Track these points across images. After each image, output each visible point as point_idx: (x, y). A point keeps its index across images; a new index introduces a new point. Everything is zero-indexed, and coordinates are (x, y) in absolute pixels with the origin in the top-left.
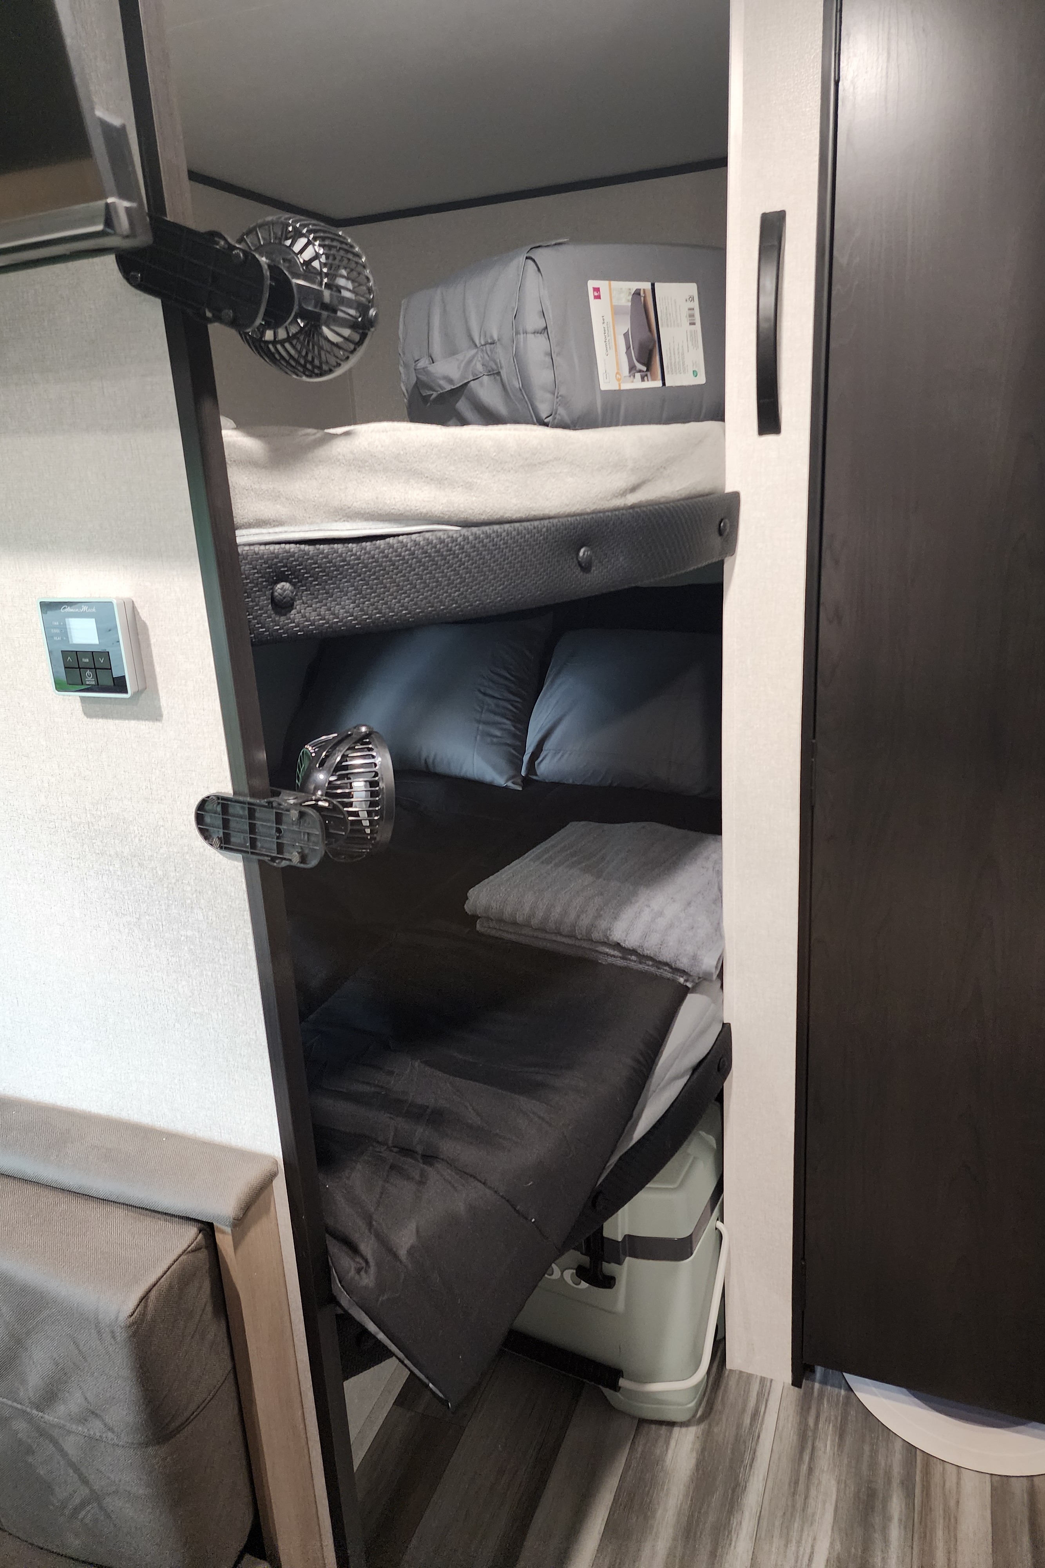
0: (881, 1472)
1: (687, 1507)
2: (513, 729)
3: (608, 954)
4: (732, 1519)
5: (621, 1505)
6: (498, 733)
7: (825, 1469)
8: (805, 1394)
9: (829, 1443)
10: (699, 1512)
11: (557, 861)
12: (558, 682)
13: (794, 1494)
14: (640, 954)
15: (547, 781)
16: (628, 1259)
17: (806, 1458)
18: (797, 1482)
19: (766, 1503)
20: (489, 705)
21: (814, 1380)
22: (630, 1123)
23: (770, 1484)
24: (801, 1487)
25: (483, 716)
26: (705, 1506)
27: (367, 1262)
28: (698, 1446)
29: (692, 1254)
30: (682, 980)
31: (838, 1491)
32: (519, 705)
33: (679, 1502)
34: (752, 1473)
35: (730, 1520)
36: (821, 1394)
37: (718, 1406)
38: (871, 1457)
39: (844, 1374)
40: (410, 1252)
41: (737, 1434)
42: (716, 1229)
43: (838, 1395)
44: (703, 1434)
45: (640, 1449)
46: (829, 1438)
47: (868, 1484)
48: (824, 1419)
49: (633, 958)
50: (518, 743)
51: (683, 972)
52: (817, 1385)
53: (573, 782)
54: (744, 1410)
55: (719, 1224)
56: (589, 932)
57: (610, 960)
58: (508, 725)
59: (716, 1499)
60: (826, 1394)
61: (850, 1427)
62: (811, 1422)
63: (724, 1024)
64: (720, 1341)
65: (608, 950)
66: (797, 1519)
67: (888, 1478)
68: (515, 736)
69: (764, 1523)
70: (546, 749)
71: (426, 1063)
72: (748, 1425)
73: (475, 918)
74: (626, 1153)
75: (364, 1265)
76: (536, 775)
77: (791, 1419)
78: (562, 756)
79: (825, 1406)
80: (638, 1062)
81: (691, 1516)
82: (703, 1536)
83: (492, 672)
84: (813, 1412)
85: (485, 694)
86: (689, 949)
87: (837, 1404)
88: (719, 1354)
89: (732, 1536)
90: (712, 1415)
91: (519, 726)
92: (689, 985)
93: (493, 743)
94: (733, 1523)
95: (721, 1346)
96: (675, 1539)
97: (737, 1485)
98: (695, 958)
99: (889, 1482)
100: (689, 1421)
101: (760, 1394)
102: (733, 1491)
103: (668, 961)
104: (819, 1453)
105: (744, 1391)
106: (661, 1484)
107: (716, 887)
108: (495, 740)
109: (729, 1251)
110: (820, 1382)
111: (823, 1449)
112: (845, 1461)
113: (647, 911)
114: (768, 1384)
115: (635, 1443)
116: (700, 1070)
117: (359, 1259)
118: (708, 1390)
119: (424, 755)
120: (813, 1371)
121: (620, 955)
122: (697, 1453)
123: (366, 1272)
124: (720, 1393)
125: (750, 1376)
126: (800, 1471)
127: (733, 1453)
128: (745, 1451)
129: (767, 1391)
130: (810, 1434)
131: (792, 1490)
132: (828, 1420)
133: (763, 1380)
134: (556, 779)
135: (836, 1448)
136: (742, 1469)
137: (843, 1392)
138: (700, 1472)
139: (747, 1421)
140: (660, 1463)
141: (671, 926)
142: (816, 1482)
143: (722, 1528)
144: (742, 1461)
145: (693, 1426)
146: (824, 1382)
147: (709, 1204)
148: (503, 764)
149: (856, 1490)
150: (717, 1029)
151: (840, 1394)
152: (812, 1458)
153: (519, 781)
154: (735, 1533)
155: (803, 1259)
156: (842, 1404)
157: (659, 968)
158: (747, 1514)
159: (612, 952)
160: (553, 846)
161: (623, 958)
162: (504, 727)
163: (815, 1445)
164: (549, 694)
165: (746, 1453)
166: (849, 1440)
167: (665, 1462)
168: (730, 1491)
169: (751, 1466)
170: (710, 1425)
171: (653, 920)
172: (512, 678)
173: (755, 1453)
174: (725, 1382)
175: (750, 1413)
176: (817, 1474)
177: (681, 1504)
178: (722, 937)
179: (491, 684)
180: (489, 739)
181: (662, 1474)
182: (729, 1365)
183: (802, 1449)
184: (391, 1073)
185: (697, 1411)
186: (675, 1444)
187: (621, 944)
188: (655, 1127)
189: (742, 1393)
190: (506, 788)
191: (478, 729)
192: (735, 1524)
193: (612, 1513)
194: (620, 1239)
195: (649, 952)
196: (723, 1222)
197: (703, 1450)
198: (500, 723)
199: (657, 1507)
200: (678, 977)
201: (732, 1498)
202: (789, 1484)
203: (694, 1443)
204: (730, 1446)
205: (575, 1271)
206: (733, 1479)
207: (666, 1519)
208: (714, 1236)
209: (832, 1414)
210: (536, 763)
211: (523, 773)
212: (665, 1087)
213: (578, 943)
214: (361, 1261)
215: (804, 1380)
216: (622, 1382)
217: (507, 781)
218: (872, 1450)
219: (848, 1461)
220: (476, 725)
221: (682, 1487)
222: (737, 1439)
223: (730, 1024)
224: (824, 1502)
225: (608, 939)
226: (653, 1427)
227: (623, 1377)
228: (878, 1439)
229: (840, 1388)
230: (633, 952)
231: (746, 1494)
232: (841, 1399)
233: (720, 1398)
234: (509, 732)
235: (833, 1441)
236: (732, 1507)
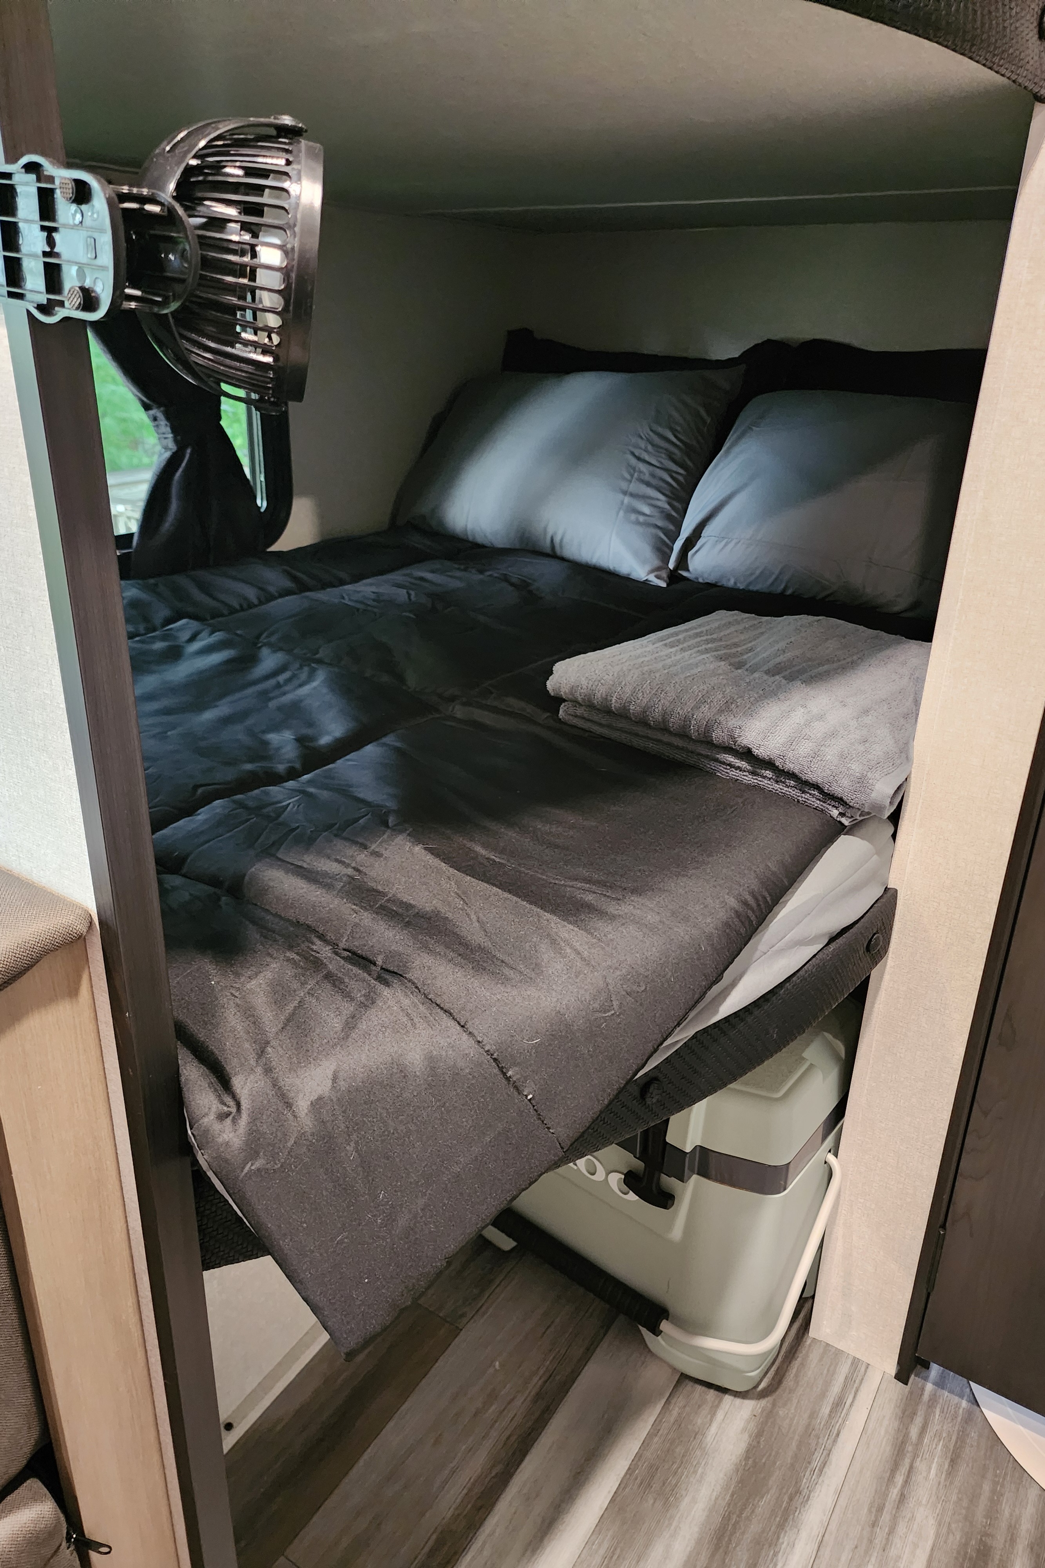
0: (1003, 1525)
1: (724, 1503)
2: (667, 507)
3: (731, 766)
4: (782, 1536)
5: (636, 1479)
6: (646, 510)
7: (924, 1502)
8: (911, 1393)
9: (934, 1466)
10: (739, 1516)
11: (685, 645)
12: (736, 449)
13: (874, 1525)
14: (777, 767)
15: (701, 580)
16: (695, 1177)
17: (900, 1479)
18: (880, 1509)
19: (833, 1527)
20: (640, 472)
21: (926, 1379)
22: (716, 989)
23: (842, 1502)
24: (886, 1517)
25: (632, 485)
26: (749, 1510)
27: (238, 1105)
28: (752, 1426)
29: (785, 1189)
30: (835, 813)
31: (937, 1535)
32: (680, 478)
33: (715, 1494)
34: (820, 1481)
35: (778, 1538)
36: (933, 1399)
37: (789, 1380)
38: (991, 1500)
39: (971, 1382)
40: (317, 1104)
41: (809, 1425)
42: (826, 1162)
43: (958, 1406)
44: (762, 1412)
45: (675, 1412)
46: (936, 1460)
47: (982, 1536)
48: (932, 1434)
49: (769, 774)
50: (671, 527)
51: (839, 801)
52: (929, 1387)
53: (735, 583)
54: (823, 1395)
55: (831, 1158)
56: (709, 728)
57: (734, 773)
58: (662, 501)
59: (764, 1504)
60: (941, 1401)
61: (968, 1452)
62: (914, 1432)
63: (886, 889)
64: (807, 1299)
65: (732, 760)
66: (873, 1559)
67: (1012, 1535)
68: (669, 517)
69: (826, 1552)
70: (706, 535)
71: (430, 851)
72: (826, 1415)
73: (559, 700)
74: (705, 1030)
75: (234, 1110)
76: (687, 570)
77: (886, 1422)
78: (725, 545)
79: (937, 1416)
80: (745, 903)
81: (726, 1518)
82: (738, 1548)
83: (652, 430)
84: (919, 1420)
85: (639, 459)
86: (856, 768)
87: (955, 1417)
88: (802, 1316)
89: (777, 1560)
90: (779, 1391)
91: (676, 504)
92: (845, 821)
93: (638, 523)
94: (783, 1543)
95: (807, 1306)
96: (699, 1542)
97: (798, 1492)
98: (862, 781)
99: (1012, 1540)
100: (747, 1392)
101: (849, 1380)
102: (791, 1499)
103: (820, 781)
104: (918, 1478)
105: (828, 1371)
106: (695, 1464)
107: (911, 699)
108: (641, 519)
109: (840, 1192)
110: (936, 1384)
111: (924, 1474)
112: (954, 1498)
113: (800, 712)
114: (863, 1369)
115: (670, 1402)
116: (840, 941)
117: (228, 1100)
118: (780, 1358)
119: (550, 532)
120: (926, 1366)
121: (749, 768)
122: (750, 1436)
123: (234, 1121)
124: (796, 1364)
125: (839, 1353)
126: (887, 1496)
127: (799, 1447)
128: (816, 1449)
129: (860, 1378)
130: (909, 1448)
131: (873, 1518)
132: (938, 1435)
133: (855, 1362)
134: (711, 579)
135: (943, 1476)
136: (808, 1473)
137: (964, 1404)
138: (750, 1462)
139: (826, 1410)
140: (699, 1437)
141: (833, 734)
142: (909, 1515)
143: (766, 1546)
144: (809, 1463)
145: (752, 1399)
146: (940, 1384)
147: (821, 1129)
148: (647, 551)
149: (963, 1540)
150: (874, 893)
151: (961, 1406)
152: (906, 1482)
153: (664, 574)
154: (782, 1556)
155: (943, 1226)
156: (962, 1419)
157: (804, 792)
158: (804, 1534)
159: (738, 763)
160: (686, 631)
161: (753, 773)
162: (659, 504)
163: (915, 1465)
164: (722, 465)
165: (816, 1453)
166: (963, 1469)
167: (706, 1437)
168: (786, 1498)
169: (821, 1471)
170: (774, 1405)
171: (808, 724)
172: (678, 443)
173: (829, 1454)
174: (804, 1352)
175: (832, 1399)
176: (911, 1505)
177: (717, 1499)
178: (908, 759)
179: (650, 448)
180: (633, 517)
181: (698, 1453)
182: (813, 1332)
183: (895, 1467)
184: (377, 854)
185: (761, 1381)
186: (722, 1417)
187: (754, 750)
188: (757, 1004)
189: (825, 1372)
190: (646, 583)
191: (622, 503)
192: (785, 1543)
193: (622, 1486)
194: (688, 1149)
195: (792, 766)
196: (837, 1157)
197: (759, 1434)
198: (652, 498)
199: (684, 1493)
200: (830, 807)
201: (787, 1509)
202: (870, 1511)
203: (748, 1422)
204: (797, 1437)
205: (623, 1177)
206: (794, 1483)
207: (693, 1513)
208: (822, 1171)
209: (945, 1428)
210: (690, 554)
211: (671, 565)
212: (782, 951)
213: (691, 747)
214: (232, 1103)
215: (913, 1376)
216: (665, 1326)
217: (648, 574)
218: (993, 1491)
219: (958, 1497)
220: (621, 496)
221: (721, 1475)
222: (809, 1430)
223: (896, 891)
224: (916, 1546)
225: (735, 742)
226: (699, 1388)
227: (667, 1320)
228: (1004, 1479)
229: (962, 1397)
230: (769, 764)
231: (807, 1507)
232: (961, 1411)
233: (794, 1371)
234: (662, 510)
235: (940, 1466)
236: (786, 1520)
